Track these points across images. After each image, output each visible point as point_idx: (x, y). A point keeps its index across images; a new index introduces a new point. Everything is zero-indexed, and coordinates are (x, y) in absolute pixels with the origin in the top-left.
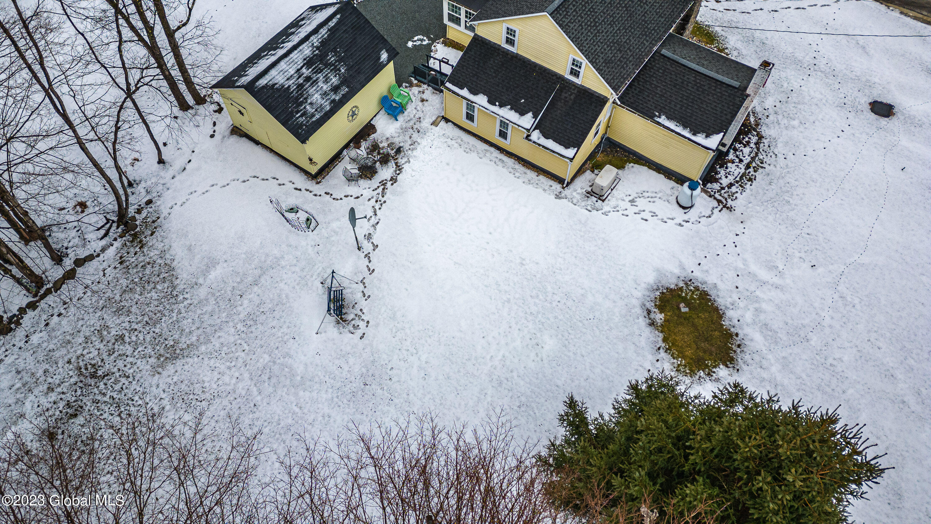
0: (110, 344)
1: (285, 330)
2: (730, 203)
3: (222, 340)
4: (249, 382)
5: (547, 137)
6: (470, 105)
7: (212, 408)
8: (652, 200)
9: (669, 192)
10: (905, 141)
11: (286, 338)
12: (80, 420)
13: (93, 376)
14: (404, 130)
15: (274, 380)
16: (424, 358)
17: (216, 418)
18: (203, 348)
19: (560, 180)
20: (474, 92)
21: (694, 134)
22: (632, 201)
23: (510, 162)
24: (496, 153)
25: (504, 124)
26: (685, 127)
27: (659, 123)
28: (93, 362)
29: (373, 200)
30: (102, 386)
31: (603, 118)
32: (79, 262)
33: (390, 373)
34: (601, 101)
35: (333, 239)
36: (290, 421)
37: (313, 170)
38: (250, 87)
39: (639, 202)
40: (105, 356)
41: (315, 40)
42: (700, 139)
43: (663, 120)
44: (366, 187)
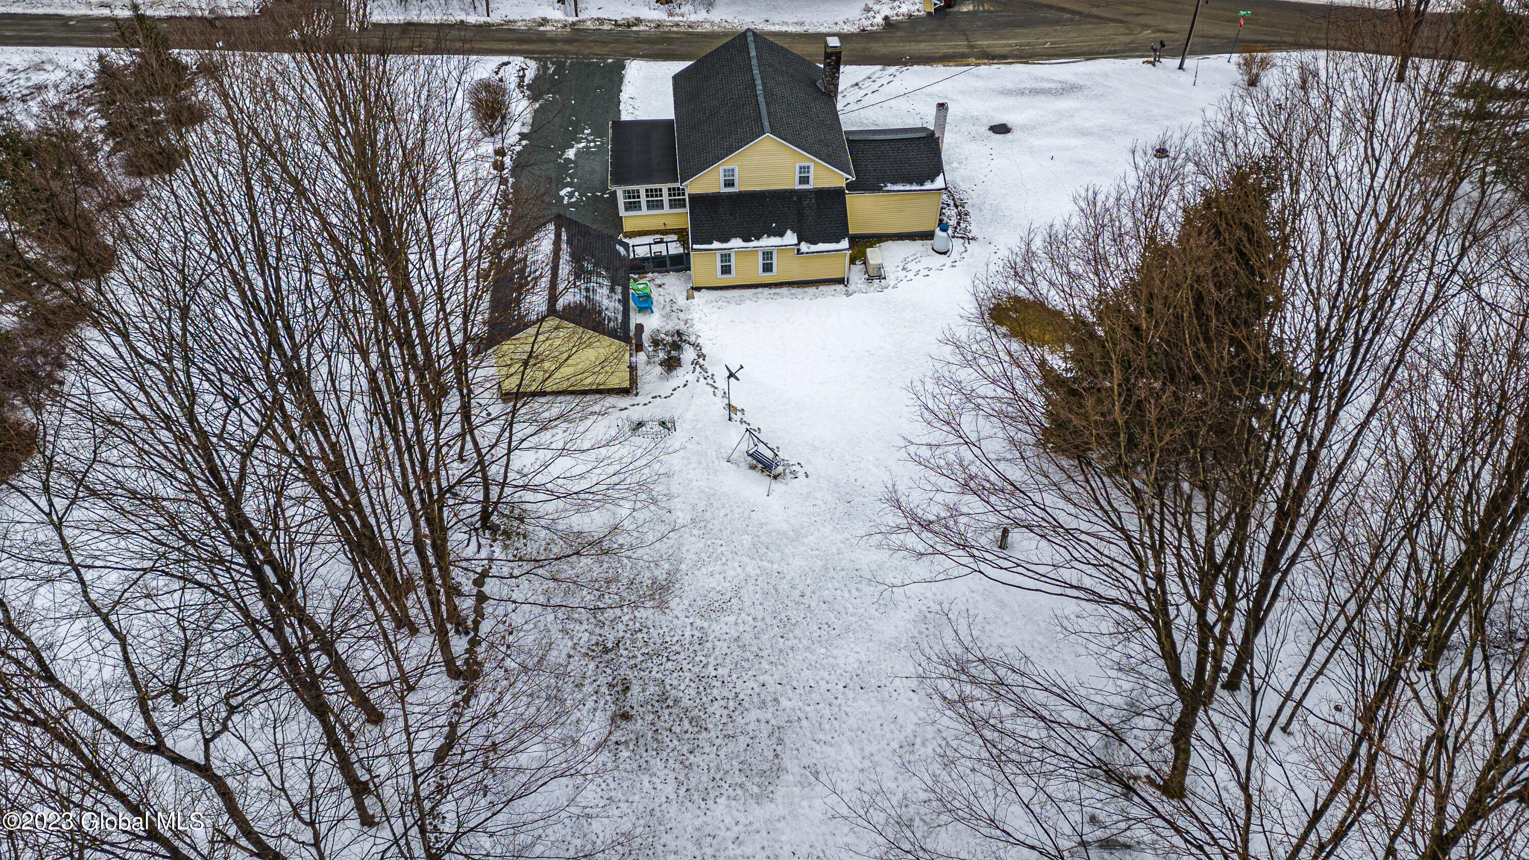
0: (592, 620)
1: (737, 511)
2: (970, 235)
3: (692, 551)
4: (754, 562)
5: (815, 243)
6: (724, 257)
7: (745, 599)
8: (916, 260)
9: (923, 249)
10: (1036, 142)
11: (746, 515)
12: (635, 689)
13: (606, 651)
14: (667, 316)
15: (772, 547)
16: (871, 458)
17: (757, 602)
18: (683, 567)
19: (840, 281)
20: (726, 240)
21: (922, 185)
22: (904, 269)
23: (784, 290)
24: (766, 291)
25: (768, 255)
26: (911, 183)
27: (889, 191)
28: (593, 642)
29: (702, 379)
30: (625, 653)
33: (858, 483)
34: (840, 192)
35: (699, 426)
36: (820, 563)
39: (909, 266)
40: (598, 631)
41: (564, 256)
42: (928, 186)
43: (890, 187)
44: (683, 374)
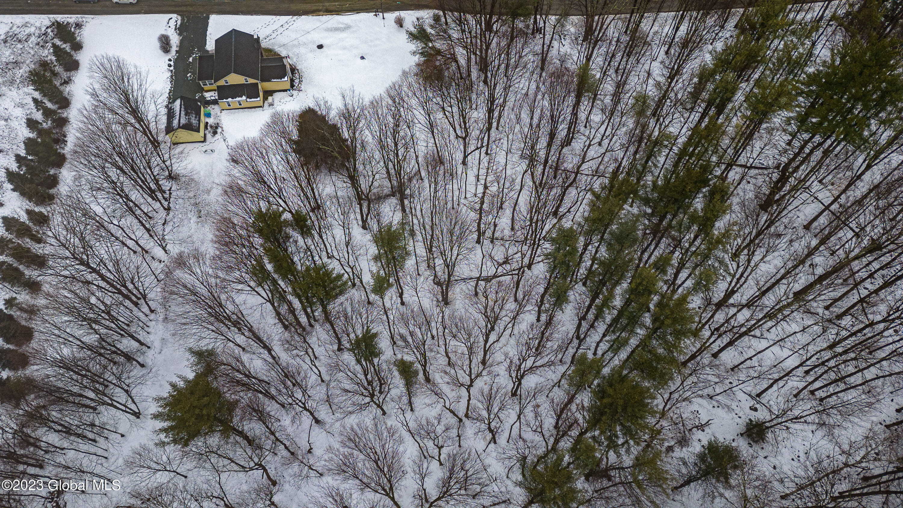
2: (301, 89)
5: (251, 99)
6: (228, 103)
8: (284, 99)
9: (286, 95)
10: (330, 52)
12: (202, 212)
14: (215, 118)
19: (261, 107)
20: (226, 99)
21: (282, 79)
22: (280, 102)
23: (246, 110)
24: (242, 110)
25: (239, 102)
26: (279, 79)
29: (222, 138)
31: (260, 87)
32: (170, 190)
34: (257, 84)
37: (203, 140)
38: (179, 127)
39: (281, 100)
41: (182, 109)
42: (284, 79)
43: (273, 80)
44: (218, 136)
